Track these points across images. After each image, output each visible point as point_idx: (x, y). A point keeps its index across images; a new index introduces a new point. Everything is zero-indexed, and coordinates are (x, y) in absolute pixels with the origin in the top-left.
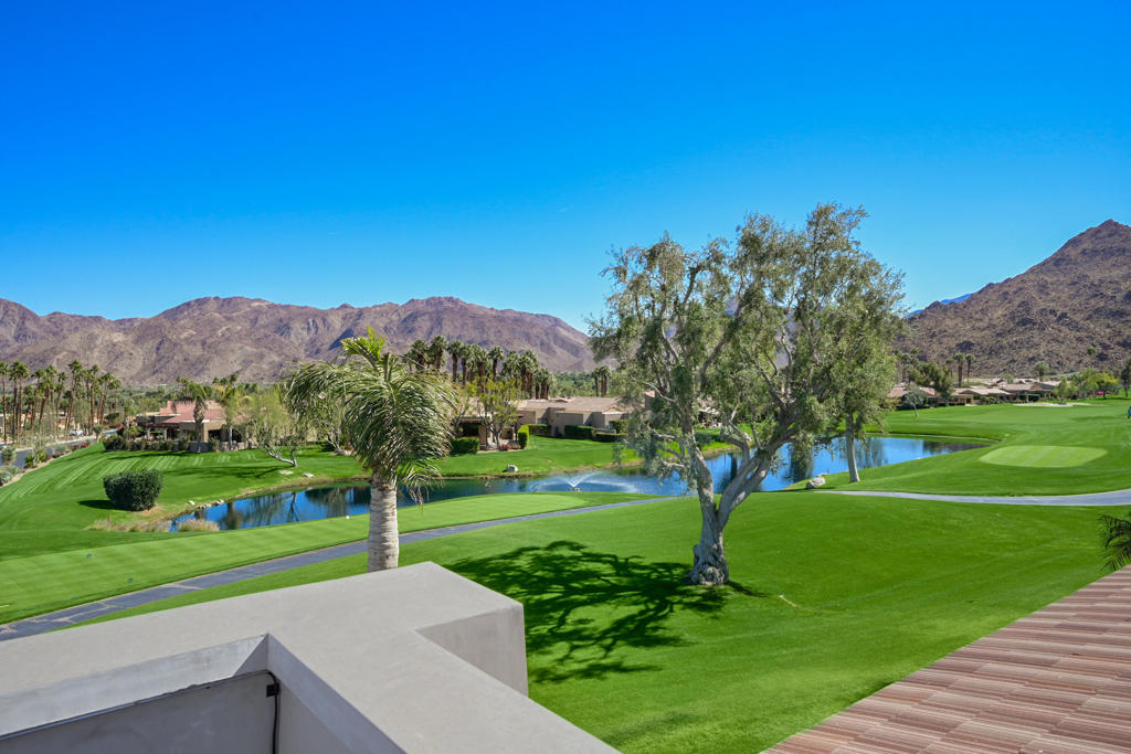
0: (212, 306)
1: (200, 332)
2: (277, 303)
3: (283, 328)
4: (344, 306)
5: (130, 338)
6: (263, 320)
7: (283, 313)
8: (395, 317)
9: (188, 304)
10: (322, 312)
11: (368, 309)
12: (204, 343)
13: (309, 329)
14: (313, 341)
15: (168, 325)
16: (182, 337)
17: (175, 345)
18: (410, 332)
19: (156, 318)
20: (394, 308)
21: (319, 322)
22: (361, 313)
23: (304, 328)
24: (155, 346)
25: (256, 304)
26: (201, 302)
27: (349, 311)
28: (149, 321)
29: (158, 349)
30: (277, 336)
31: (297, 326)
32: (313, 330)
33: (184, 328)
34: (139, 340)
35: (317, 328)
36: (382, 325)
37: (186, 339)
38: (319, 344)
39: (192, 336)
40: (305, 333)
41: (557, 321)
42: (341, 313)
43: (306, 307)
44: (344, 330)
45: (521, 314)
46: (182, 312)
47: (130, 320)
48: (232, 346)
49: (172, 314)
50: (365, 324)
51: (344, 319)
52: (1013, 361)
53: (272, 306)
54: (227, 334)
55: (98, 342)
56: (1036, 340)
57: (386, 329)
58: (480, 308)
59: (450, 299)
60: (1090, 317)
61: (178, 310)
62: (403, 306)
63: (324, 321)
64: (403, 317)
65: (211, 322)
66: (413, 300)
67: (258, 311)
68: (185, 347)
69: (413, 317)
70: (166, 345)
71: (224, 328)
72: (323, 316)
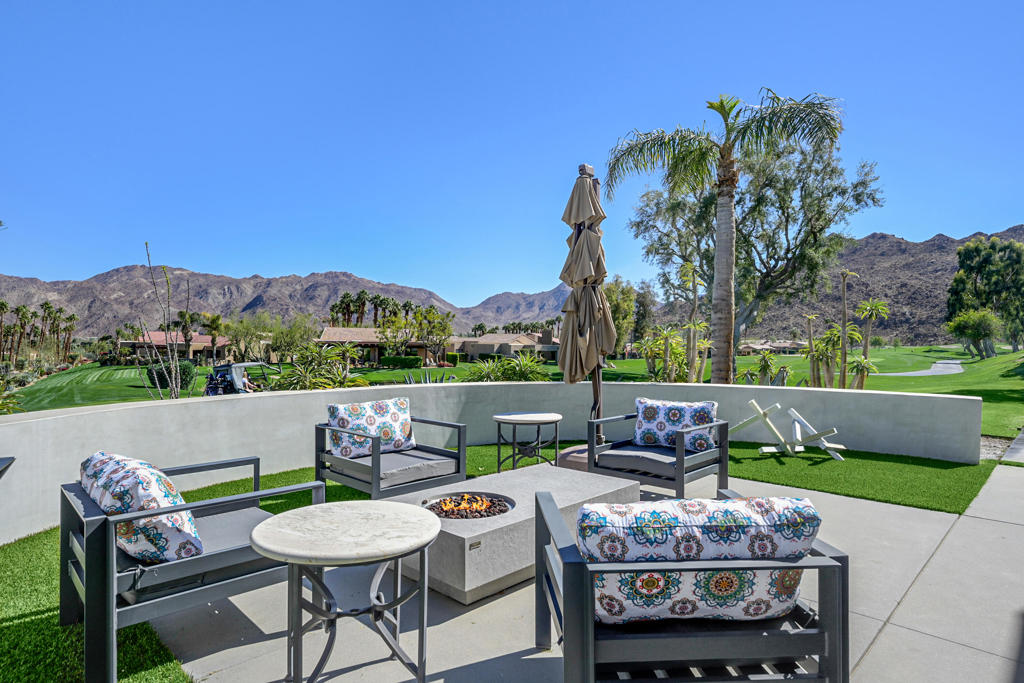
0: (138, 273)
1: (128, 294)
2: (197, 272)
3: (202, 293)
4: (256, 277)
5: (64, 297)
6: (184, 286)
7: (202, 281)
8: (298, 287)
9: (117, 270)
10: (236, 280)
11: (276, 280)
12: (131, 303)
13: (224, 294)
14: (228, 305)
15: (99, 287)
16: (112, 297)
17: (106, 304)
18: (311, 299)
19: (88, 281)
20: (297, 280)
21: (233, 288)
22: (269, 283)
23: (219, 294)
24: (87, 305)
25: (178, 272)
26: (129, 269)
27: (259, 280)
28: (82, 283)
29: (90, 307)
30: (197, 299)
31: (214, 291)
32: (228, 295)
33: (114, 290)
34: (71, 300)
35: (231, 293)
36: (287, 293)
37: (116, 299)
38: (233, 307)
39: (121, 297)
40: (221, 297)
41: (431, 295)
42: (252, 282)
43: (222, 276)
44: (255, 296)
45: (402, 287)
46: (111, 276)
47: (63, 282)
48: (157, 306)
49: (103, 278)
50: (273, 291)
51: (255, 287)
52: (772, 330)
53: (193, 274)
54: (153, 296)
55: (35, 300)
56: (787, 315)
57: (290, 296)
58: (369, 282)
59: (345, 274)
60: (822, 301)
61: (108, 275)
62: (306, 278)
63: (238, 288)
64: (305, 287)
65: (138, 286)
66: (313, 274)
67: (180, 278)
68: (115, 307)
69: (314, 287)
70: (98, 303)
71: (150, 292)
72: (237, 284)
